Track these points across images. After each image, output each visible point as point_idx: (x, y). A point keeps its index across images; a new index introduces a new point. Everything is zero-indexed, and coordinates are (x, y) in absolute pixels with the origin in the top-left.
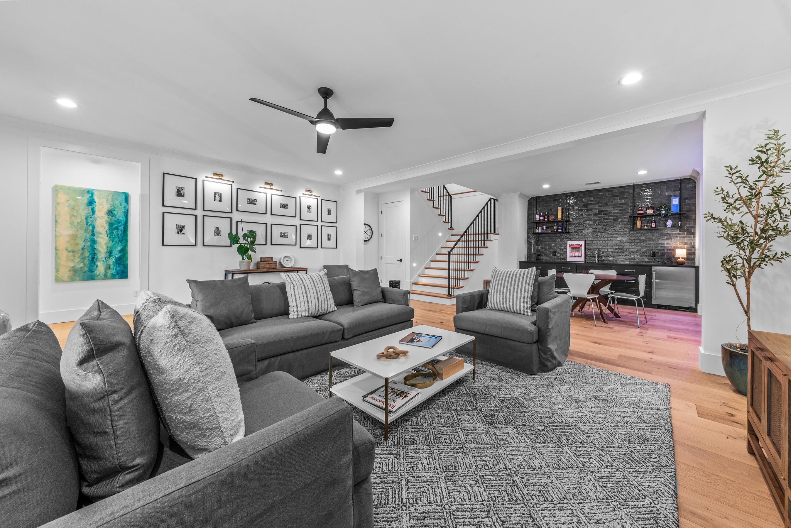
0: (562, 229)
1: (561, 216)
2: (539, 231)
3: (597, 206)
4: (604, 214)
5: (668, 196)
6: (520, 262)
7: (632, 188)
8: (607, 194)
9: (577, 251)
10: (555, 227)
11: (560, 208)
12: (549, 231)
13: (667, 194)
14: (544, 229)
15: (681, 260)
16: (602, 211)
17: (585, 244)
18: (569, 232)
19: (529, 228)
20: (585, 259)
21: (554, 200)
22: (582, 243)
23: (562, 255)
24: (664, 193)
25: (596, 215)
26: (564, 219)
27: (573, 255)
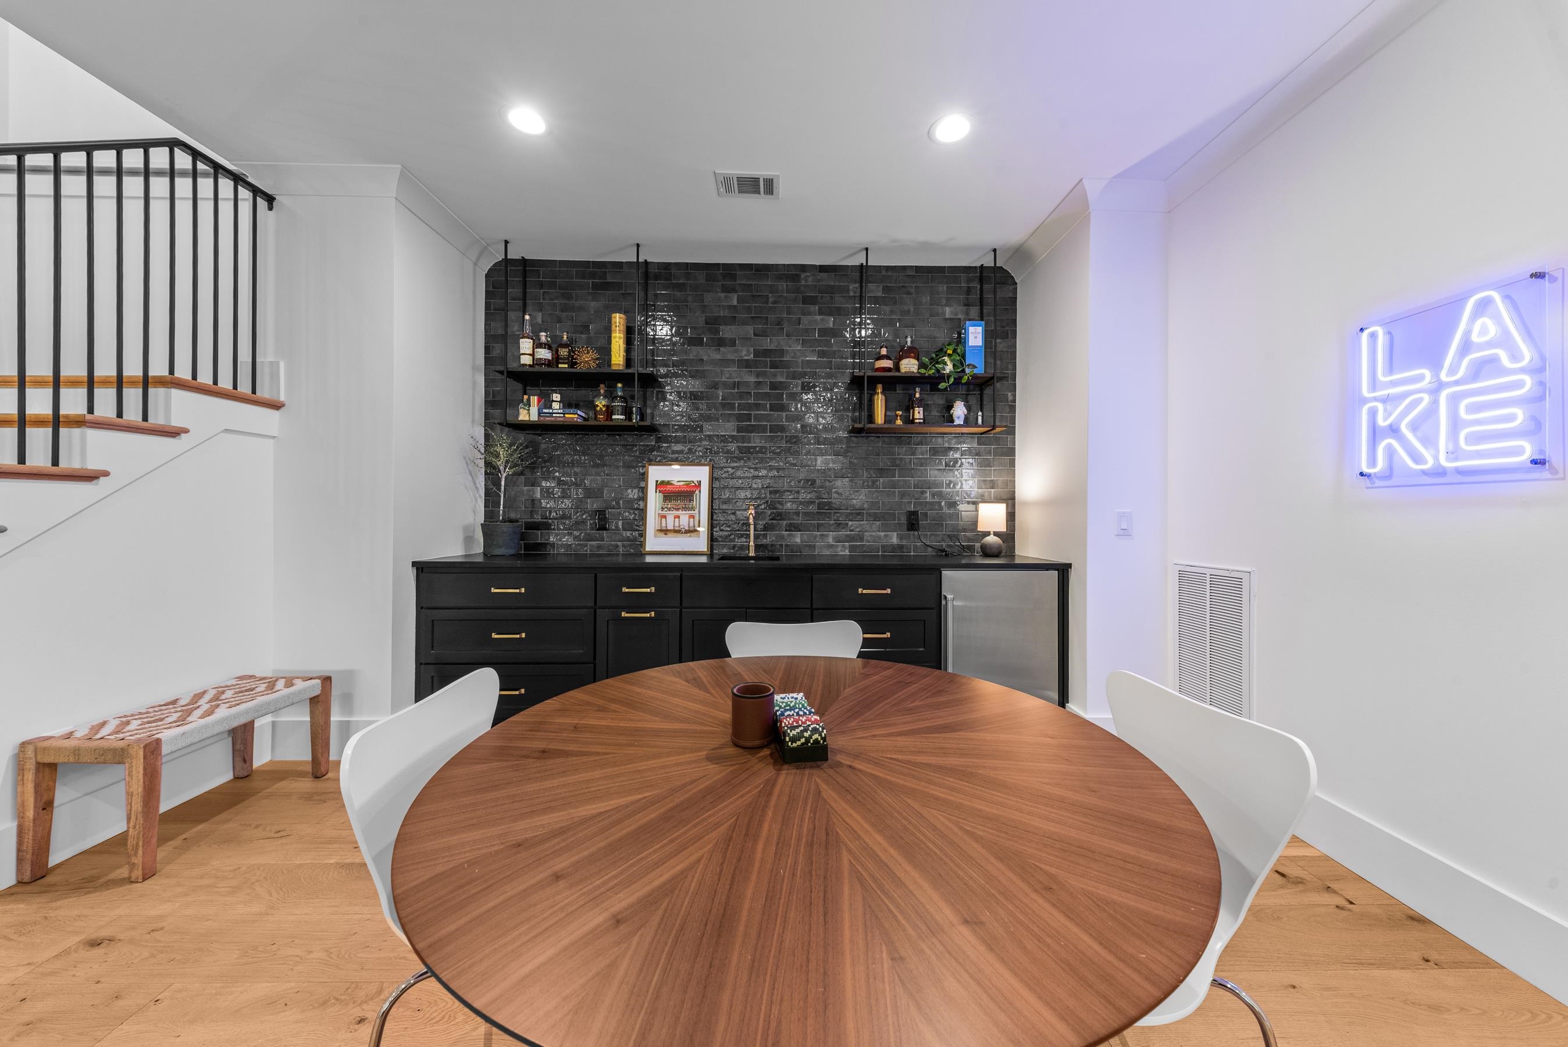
0: (627, 412)
1: (622, 353)
2: (530, 413)
3: (750, 330)
4: (774, 365)
5: (950, 319)
6: (422, 568)
7: (856, 275)
8: (783, 285)
9: (685, 509)
10: (601, 403)
11: (618, 320)
12: (574, 416)
13: (948, 312)
14: (555, 405)
15: (991, 539)
16: (767, 353)
17: (713, 479)
18: (652, 429)
19: (492, 402)
20: (712, 539)
21: (595, 287)
22: (700, 474)
23: (629, 526)
24: (940, 309)
25: (747, 364)
26: (637, 369)
27: (670, 527)
